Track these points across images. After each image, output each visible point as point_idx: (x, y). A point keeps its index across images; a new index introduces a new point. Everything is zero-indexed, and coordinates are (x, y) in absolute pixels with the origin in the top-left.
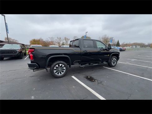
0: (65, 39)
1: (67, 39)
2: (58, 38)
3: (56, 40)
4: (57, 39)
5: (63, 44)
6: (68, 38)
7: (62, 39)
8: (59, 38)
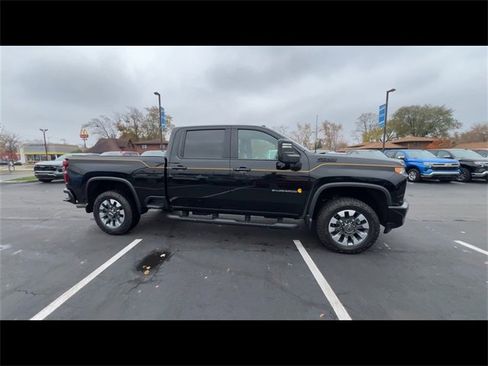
0: (326, 128)
1: (333, 125)
2: (299, 127)
3: (294, 132)
4: (296, 129)
5: (318, 146)
6: (337, 124)
7: (313, 129)
8: (304, 126)
